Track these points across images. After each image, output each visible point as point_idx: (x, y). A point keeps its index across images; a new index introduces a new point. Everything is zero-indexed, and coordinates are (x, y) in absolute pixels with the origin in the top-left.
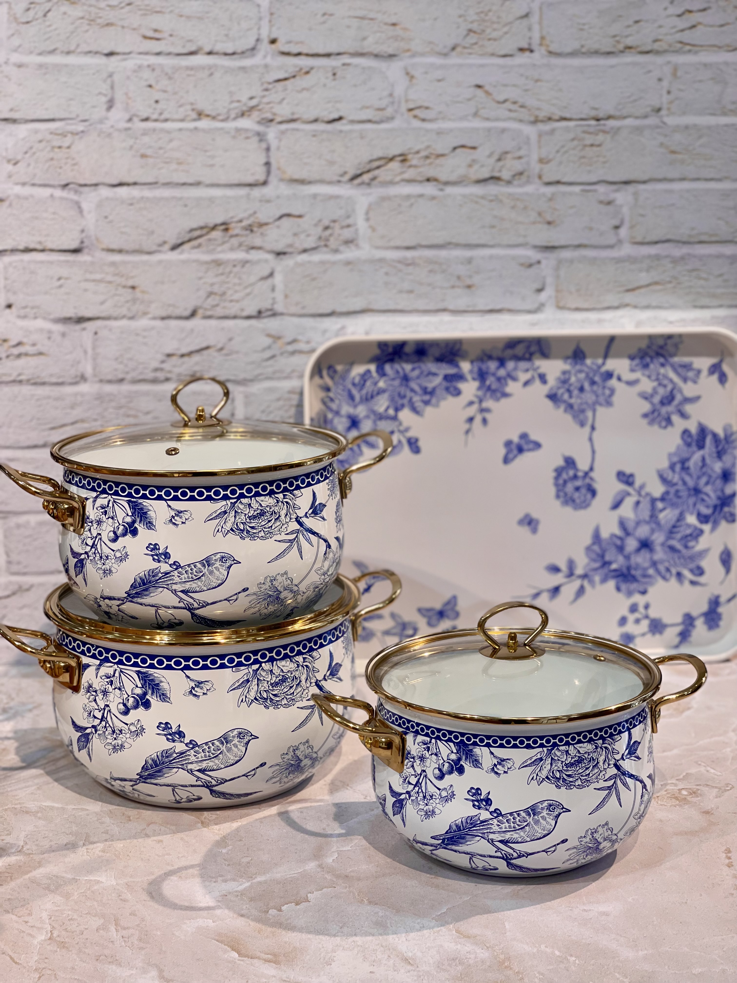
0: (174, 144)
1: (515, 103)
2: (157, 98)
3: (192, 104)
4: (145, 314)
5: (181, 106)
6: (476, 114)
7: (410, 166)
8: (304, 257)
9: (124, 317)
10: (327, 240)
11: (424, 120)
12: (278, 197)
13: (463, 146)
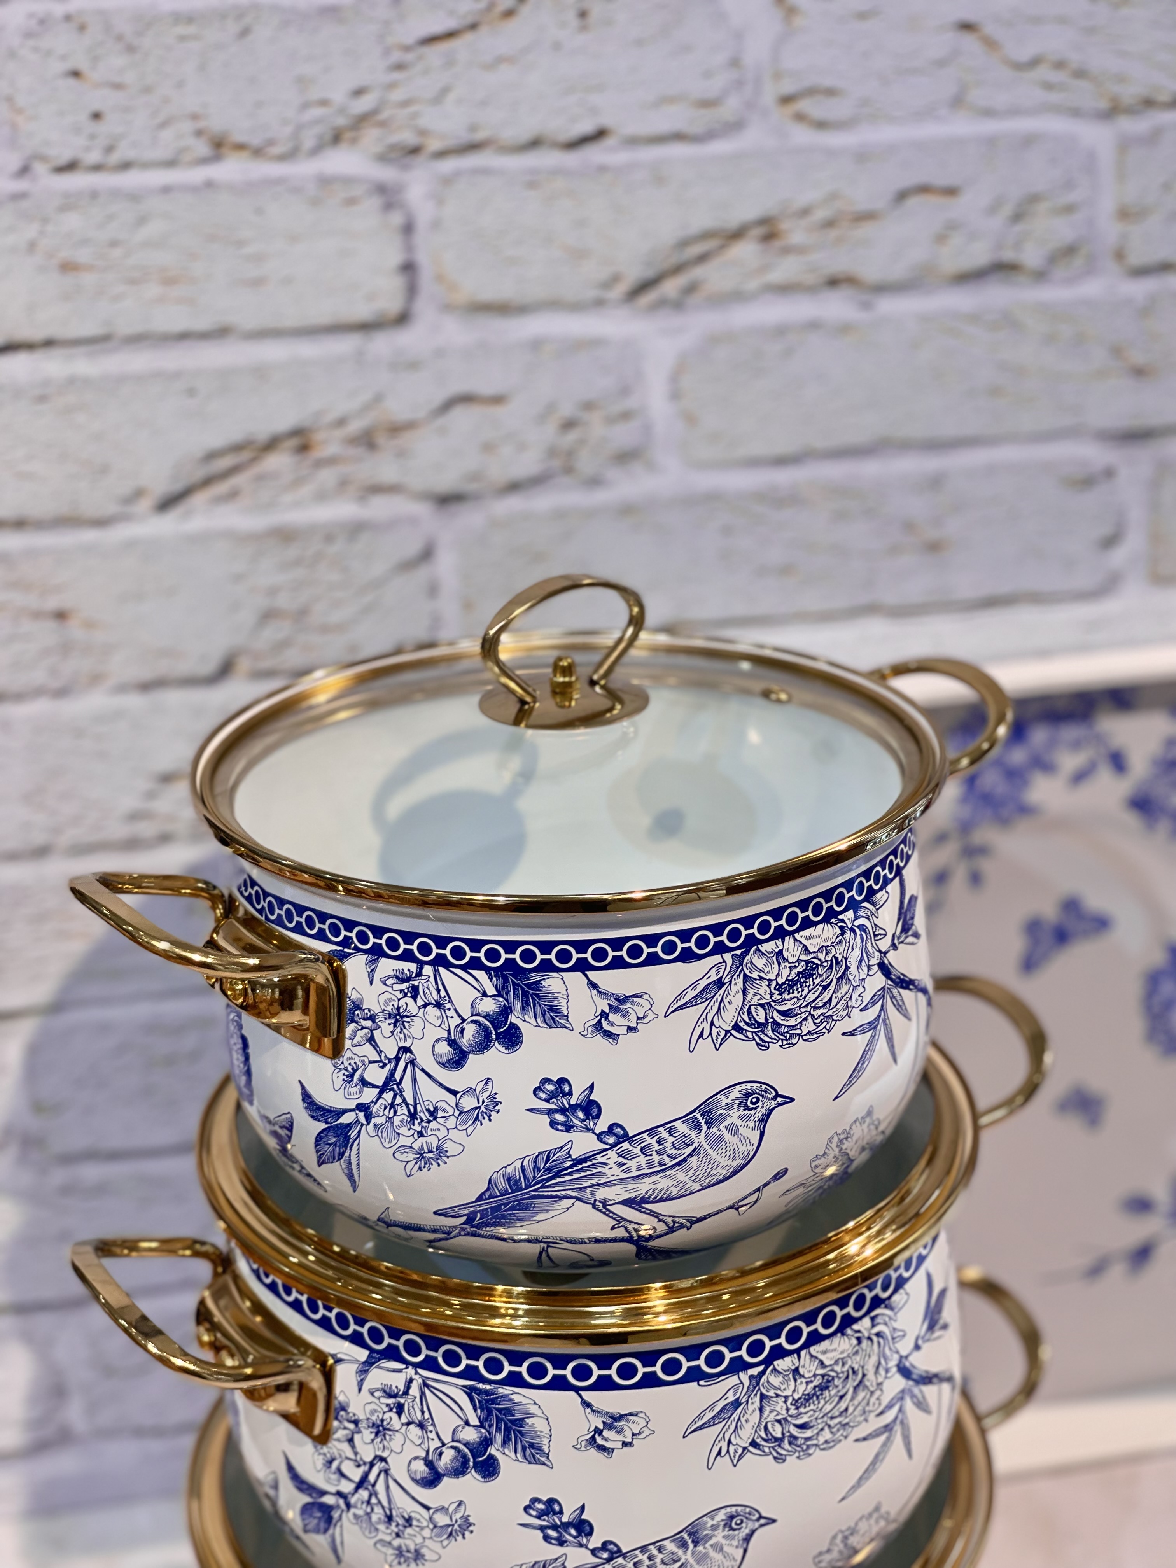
0: (153, 229)
1: (1060, 65)
2: (96, 106)
3: (195, 117)
4: (96, 679)
5: (164, 125)
6: (958, 102)
7: (787, 250)
8: (514, 504)
9: (38, 692)
10: (570, 454)
11: (821, 125)
12: (440, 353)
13: (924, 189)
